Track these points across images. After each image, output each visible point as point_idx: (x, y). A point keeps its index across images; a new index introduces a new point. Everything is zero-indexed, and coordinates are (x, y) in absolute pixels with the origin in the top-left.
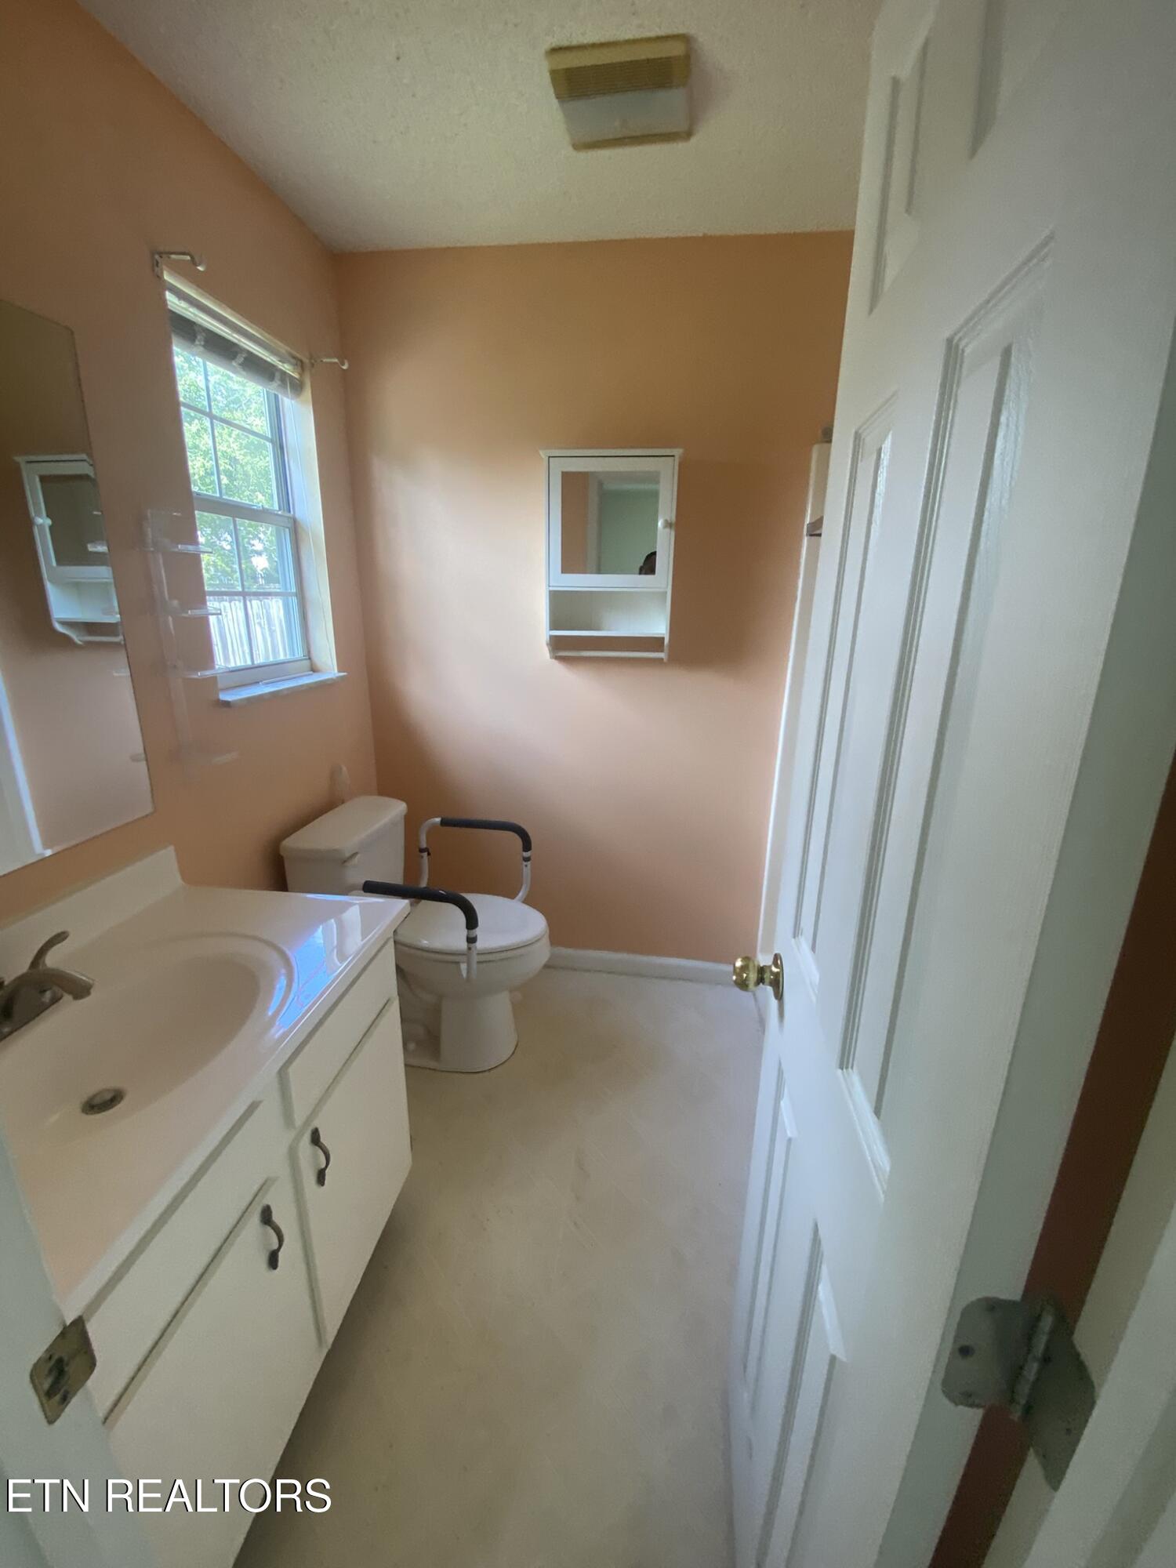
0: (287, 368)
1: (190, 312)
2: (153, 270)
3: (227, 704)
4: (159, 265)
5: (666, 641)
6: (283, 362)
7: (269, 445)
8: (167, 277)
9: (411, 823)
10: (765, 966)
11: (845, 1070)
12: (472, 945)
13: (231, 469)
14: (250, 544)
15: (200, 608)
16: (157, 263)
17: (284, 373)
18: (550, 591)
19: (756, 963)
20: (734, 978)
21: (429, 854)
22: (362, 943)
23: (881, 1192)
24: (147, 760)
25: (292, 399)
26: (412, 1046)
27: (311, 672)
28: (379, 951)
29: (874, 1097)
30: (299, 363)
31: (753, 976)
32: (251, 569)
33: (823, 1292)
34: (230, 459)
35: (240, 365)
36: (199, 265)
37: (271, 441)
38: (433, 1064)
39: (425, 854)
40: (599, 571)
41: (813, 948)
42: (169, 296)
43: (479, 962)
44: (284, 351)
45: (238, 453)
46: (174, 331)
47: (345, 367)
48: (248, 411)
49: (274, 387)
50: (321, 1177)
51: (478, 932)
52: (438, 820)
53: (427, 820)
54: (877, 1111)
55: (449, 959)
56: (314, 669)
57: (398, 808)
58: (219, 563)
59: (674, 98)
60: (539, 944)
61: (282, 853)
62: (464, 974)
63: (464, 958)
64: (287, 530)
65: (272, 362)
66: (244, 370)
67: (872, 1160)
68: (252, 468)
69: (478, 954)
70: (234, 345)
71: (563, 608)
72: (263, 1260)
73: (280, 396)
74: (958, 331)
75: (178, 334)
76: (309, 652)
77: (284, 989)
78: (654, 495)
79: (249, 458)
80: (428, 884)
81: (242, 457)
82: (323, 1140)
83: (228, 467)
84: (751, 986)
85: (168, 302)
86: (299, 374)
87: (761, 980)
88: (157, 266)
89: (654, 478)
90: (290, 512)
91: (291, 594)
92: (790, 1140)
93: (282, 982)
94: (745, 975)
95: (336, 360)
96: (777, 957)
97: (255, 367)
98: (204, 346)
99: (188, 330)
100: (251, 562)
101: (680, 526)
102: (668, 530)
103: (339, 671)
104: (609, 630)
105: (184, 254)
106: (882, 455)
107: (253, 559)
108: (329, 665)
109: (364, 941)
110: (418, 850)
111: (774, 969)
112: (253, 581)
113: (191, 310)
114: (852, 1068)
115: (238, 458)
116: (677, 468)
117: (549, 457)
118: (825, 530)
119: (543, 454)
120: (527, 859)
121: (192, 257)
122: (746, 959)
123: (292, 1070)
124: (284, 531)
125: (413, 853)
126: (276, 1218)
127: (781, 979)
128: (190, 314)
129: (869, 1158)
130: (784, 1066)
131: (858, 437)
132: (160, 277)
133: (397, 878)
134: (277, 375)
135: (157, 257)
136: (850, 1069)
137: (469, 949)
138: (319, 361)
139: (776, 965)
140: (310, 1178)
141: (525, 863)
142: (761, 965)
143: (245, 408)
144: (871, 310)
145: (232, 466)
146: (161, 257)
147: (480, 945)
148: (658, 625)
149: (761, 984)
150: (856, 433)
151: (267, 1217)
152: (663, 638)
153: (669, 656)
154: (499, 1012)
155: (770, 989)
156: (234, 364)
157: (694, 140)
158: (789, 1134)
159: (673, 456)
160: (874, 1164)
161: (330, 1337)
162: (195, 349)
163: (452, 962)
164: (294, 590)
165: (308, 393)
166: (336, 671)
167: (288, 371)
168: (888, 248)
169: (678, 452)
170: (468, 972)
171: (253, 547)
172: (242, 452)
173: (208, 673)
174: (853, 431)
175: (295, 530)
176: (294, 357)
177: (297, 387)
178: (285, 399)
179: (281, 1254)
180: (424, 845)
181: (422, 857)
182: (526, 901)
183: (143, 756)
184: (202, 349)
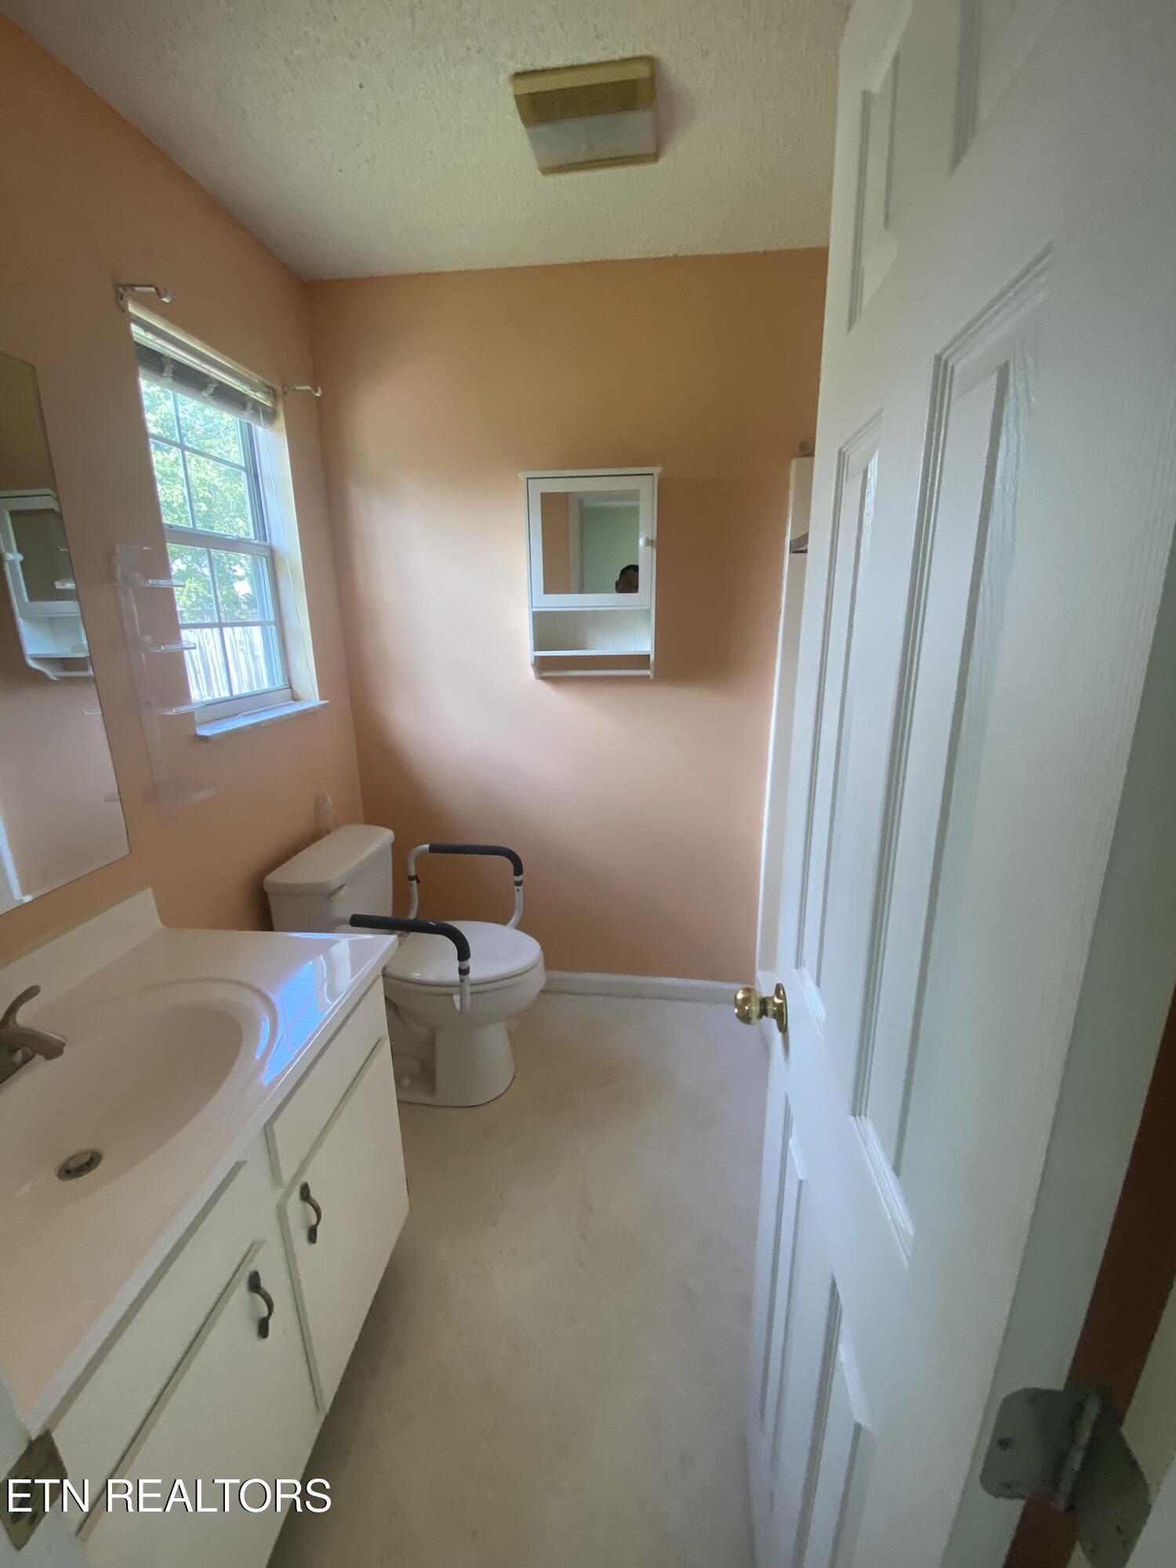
0: (259, 396)
1: (158, 344)
2: (118, 304)
3: (205, 739)
4: (124, 298)
5: (652, 658)
6: (255, 391)
7: (244, 475)
8: (132, 309)
9: (399, 850)
10: (768, 997)
11: (857, 1117)
12: (464, 977)
13: (210, 496)
14: (230, 568)
15: (175, 644)
16: (122, 295)
17: (256, 402)
18: (533, 612)
19: (758, 996)
20: (736, 1011)
21: (418, 882)
22: (352, 980)
23: (904, 1258)
24: (121, 800)
25: (265, 428)
26: (406, 1082)
27: (292, 702)
28: (369, 988)
29: (893, 1154)
30: (272, 391)
31: (755, 1008)
32: (233, 595)
33: (844, 1353)
34: (209, 486)
35: (211, 395)
36: (164, 297)
37: (245, 470)
38: (427, 1099)
39: (415, 882)
40: (581, 591)
41: (818, 983)
42: (134, 328)
43: (472, 993)
44: (256, 381)
45: (216, 480)
46: (140, 364)
47: (318, 395)
48: (226, 439)
49: (246, 417)
50: (312, 1234)
51: (471, 963)
52: (427, 846)
53: (417, 846)
54: (896, 1169)
55: (441, 991)
56: (295, 698)
57: (384, 837)
58: (201, 590)
59: (639, 120)
60: (533, 972)
61: (266, 888)
62: (458, 1006)
63: (457, 989)
64: (264, 559)
65: (244, 392)
66: (215, 400)
67: (892, 1219)
68: (232, 495)
69: (471, 985)
70: (206, 376)
71: (547, 630)
72: (252, 1330)
73: (253, 425)
74: (946, 349)
75: (146, 367)
76: (290, 680)
77: (267, 1038)
78: (635, 511)
79: (228, 484)
80: (417, 915)
81: (221, 483)
82: (313, 1194)
83: (207, 494)
84: (754, 1019)
85: (134, 335)
86: (271, 402)
87: (763, 1012)
88: (122, 299)
89: (634, 495)
90: (266, 540)
91: (270, 623)
92: (801, 1182)
93: (266, 1027)
94: (747, 1008)
95: (308, 388)
96: (779, 988)
97: (225, 396)
98: (172, 378)
99: (155, 362)
100: (234, 588)
101: (662, 544)
102: (649, 548)
103: (321, 699)
104: (594, 649)
105: (150, 286)
106: (869, 475)
107: (235, 585)
108: (311, 695)
109: (355, 978)
110: (406, 877)
111: (777, 1001)
112: (235, 606)
113: (158, 341)
114: (865, 1115)
115: (217, 485)
116: (656, 486)
117: (528, 479)
118: (811, 546)
119: (522, 476)
120: (519, 884)
121: (156, 288)
122: (748, 990)
123: (278, 1126)
124: (261, 559)
125: (402, 881)
126: (265, 1284)
127: (784, 1010)
128: (156, 345)
129: (890, 1218)
130: (791, 1102)
131: (841, 455)
132: (124, 310)
133: (386, 911)
134: (250, 405)
135: (122, 290)
136: (863, 1117)
137: (462, 981)
138: (291, 389)
139: (779, 997)
140: (300, 1236)
141: (516, 888)
142: (764, 995)
143: (223, 436)
144: (849, 329)
145: (211, 494)
146: (125, 290)
147: (473, 975)
148: (643, 643)
149: (764, 1017)
150: (840, 450)
151: (255, 1284)
152: (649, 655)
153: (656, 673)
154: (495, 1043)
155: (774, 1022)
156: (204, 394)
157: (661, 162)
158: (801, 1177)
159: (652, 474)
160: (895, 1224)
161: (328, 1400)
162: (165, 381)
163: (446, 995)
164: (272, 619)
165: (281, 422)
166: (318, 699)
167: (260, 400)
168: (866, 263)
169: (656, 470)
170: (461, 1006)
171: (235, 573)
172: (221, 479)
173: (183, 709)
174: (837, 449)
175: (273, 559)
176: (266, 386)
177: (270, 416)
178: (258, 427)
179: (271, 1322)
180: (413, 872)
181: (411, 885)
182: (520, 927)
183: (118, 797)
184: (170, 380)
